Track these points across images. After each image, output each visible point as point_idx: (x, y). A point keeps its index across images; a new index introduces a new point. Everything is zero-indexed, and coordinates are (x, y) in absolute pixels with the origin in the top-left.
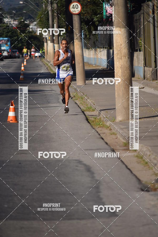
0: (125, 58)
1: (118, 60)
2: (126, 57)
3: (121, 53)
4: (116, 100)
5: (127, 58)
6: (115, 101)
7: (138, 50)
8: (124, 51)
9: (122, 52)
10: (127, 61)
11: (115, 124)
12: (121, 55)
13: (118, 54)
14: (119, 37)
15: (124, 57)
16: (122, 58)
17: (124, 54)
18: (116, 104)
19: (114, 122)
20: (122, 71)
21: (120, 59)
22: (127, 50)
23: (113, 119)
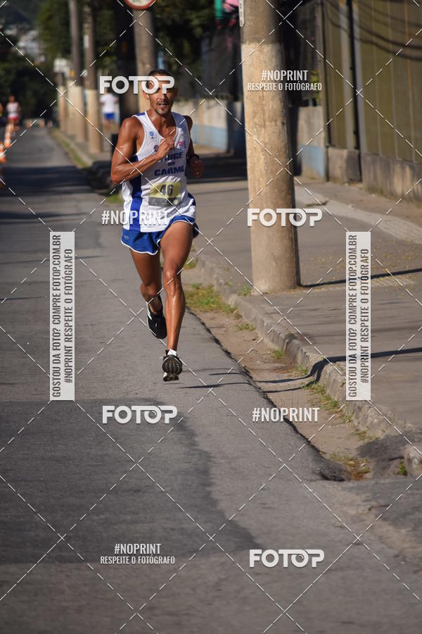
0: (273, 123)
1: (255, 130)
2: (276, 121)
3: (264, 110)
4: (253, 236)
5: (279, 123)
6: (249, 238)
7: (311, 103)
8: (272, 107)
9: (265, 108)
10: (280, 132)
11: (251, 302)
12: (264, 114)
13: (255, 114)
14: (256, 69)
15: (271, 122)
16: (267, 123)
17: (271, 114)
18: (252, 248)
19: (248, 296)
20: (265, 159)
21: (261, 126)
22: (279, 102)
23: (245, 289)
